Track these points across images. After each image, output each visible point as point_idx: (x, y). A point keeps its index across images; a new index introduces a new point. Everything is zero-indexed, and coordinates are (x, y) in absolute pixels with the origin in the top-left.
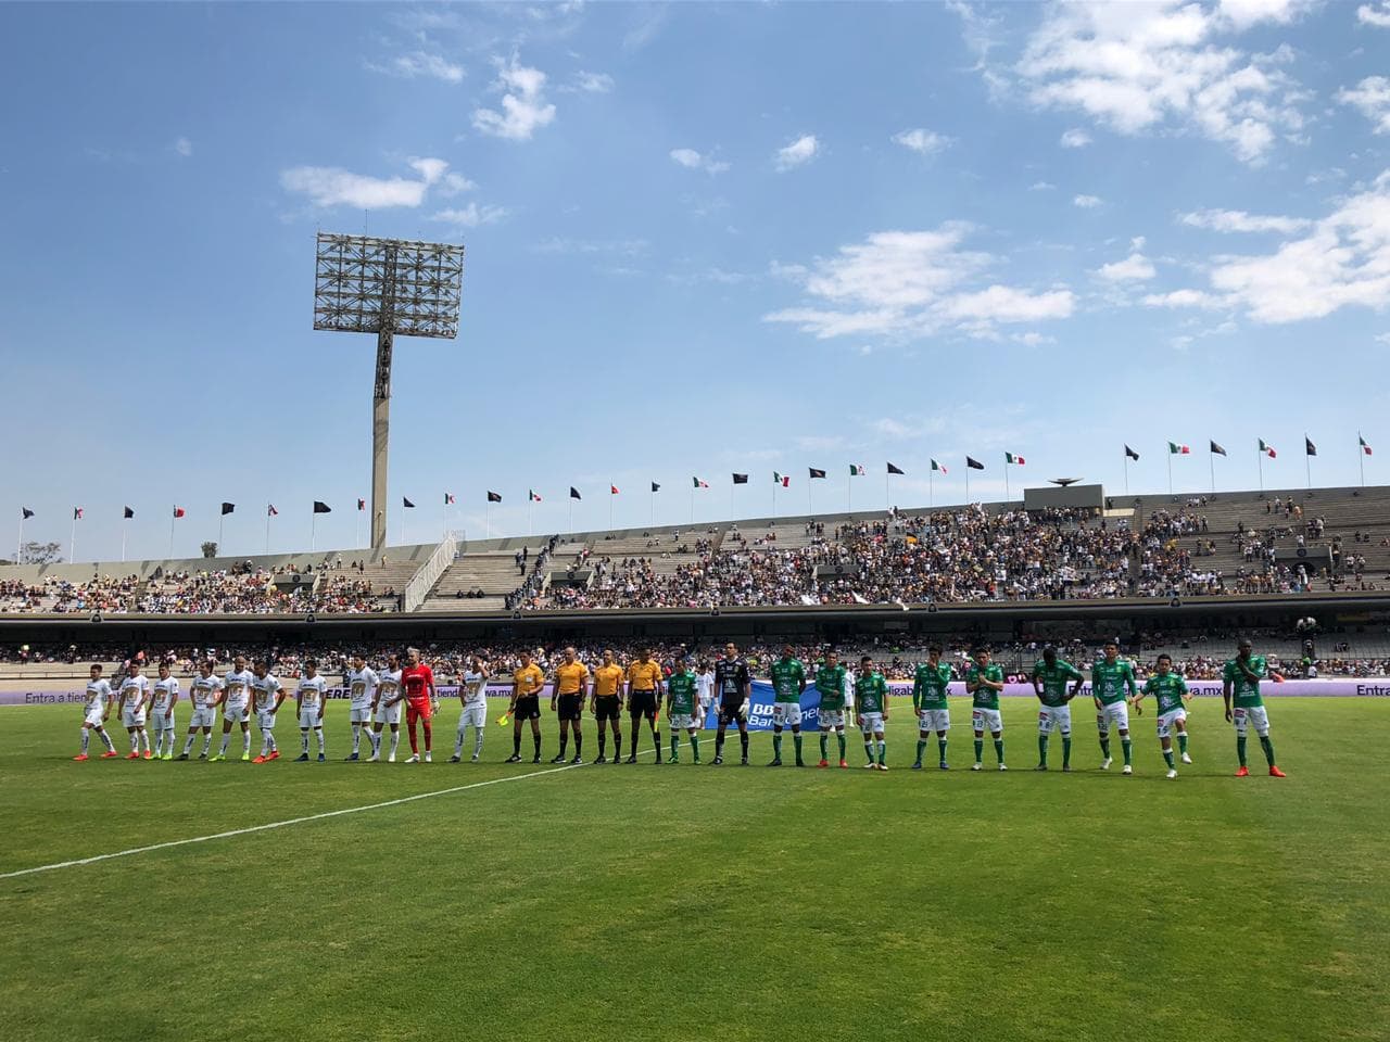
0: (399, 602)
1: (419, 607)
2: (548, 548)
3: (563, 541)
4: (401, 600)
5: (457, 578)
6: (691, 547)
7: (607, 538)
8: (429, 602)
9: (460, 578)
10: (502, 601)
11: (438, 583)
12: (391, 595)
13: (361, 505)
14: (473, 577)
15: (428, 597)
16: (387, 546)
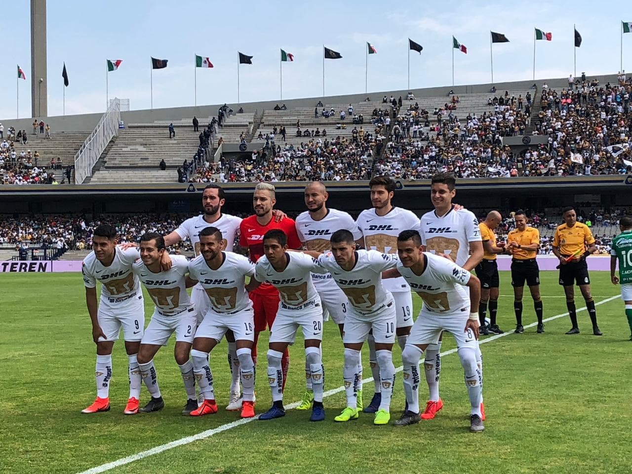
0: (68, 173)
1: (88, 179)
2: (217, 118)
3: (231, 111)
4: (69, 171)
5: (124, 149)
6: (367, 118)
7: (277, 108)
8: (97, 174)
9: (128, 149)
10: (175, 174)
11: (105, 153)
12: (59, 167)
13: (20, 73)
14: (141, 148)
15: (95, 169)
16: (49, 115)
